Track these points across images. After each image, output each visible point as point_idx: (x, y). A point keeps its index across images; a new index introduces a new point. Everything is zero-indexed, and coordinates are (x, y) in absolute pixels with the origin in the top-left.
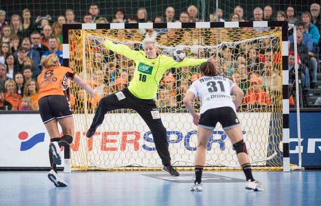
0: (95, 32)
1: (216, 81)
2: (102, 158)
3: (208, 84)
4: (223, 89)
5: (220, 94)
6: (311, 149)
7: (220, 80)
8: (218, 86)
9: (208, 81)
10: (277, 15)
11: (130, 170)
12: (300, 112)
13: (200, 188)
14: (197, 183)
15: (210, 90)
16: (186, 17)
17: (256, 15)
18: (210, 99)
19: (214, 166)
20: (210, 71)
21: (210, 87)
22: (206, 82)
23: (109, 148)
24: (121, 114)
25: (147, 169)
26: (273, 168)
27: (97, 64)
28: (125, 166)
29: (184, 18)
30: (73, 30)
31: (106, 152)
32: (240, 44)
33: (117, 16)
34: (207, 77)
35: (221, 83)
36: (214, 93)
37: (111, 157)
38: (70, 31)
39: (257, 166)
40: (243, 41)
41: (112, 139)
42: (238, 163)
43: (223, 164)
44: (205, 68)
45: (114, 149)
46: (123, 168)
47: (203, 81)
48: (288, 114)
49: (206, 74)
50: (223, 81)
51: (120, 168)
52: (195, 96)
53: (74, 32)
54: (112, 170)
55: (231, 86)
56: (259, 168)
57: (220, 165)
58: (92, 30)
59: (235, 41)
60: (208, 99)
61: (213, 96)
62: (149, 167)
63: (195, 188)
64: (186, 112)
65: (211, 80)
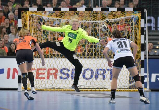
0: (36, 12)
1: (122, 41)
2: (37, 83)
3: (118, 43)
4: (126, 46)
5: (125, 49)
6: (153, 80)
7: (124, 41)
8: (123, 44)
9: (118, 41)
10: (115, 3)
11: (53, 90)
12: (149, 58)
13: (114, 101)
14: (112, 99)
15: (119, 47)
16: (64, 4)
17: (103, 3)
18: (120, 52)
19: (100, 89)
20: (118, 35)
21: (119, 45)
22: (116, 42)
23: (42, 78)
24: (49, 59)
25: (62, 90)
26: (133, 90)
27: (36, 31)
28: (51, 87)
29: (63, 5)
30: (24, 11)
31: (40, 80)
32: (116, 20)
33: (25, 3)
34: (116, 39)
35: (124, 42)
36: (122, 49)
37: (40, 83)
38: (22, 11)
39: (124, 89)
40: (118, 19)
41: (44, 72)
42: (110, 87)
43: (105, 87)
44: (115, 33)
45: (44, 78)
46: (49, 89)
47: (115, 41)
48: (144, 60)
49: (116, 37)
50: (126, 41)
51: (47, 89)
52: (109, 50)
53: (24, 12)
54: (43, 90)
55: (129, 43)
56: (125, 90)
57: (104, 88)
58: (35, 11)
59: (113, 18)
60: (118, 52)
61: (121, 50)
62: (64, 88)
63: (111, 102)
64: (86, 58)
65: (119, 41)
